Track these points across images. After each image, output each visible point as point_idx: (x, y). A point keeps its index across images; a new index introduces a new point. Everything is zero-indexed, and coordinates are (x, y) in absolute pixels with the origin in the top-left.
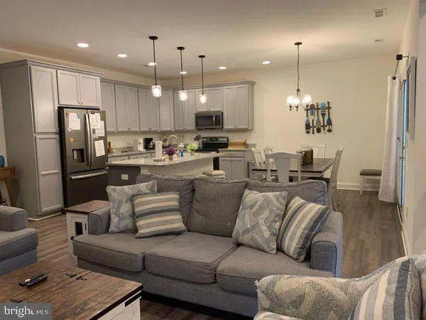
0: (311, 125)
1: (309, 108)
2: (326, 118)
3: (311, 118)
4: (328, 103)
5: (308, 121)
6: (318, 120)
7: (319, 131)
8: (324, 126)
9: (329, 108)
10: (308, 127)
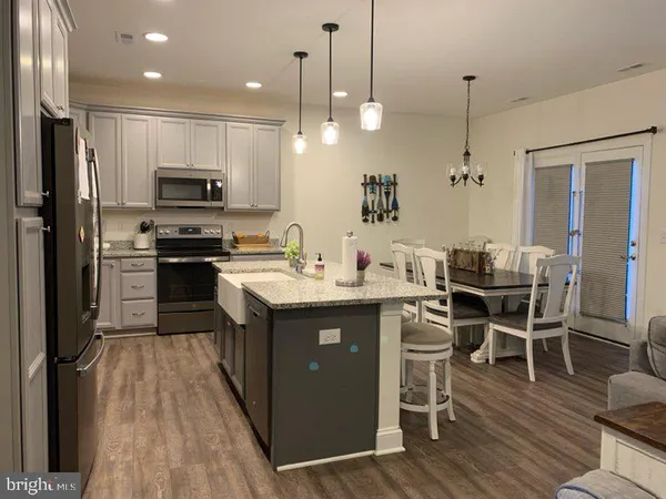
0: (370, 208)
1: (368, 181)
2: (391, 198)
3: (370, 198)
4: (395, 176)
5: (365, 202)
6: (380, 202)
7: (381, 218)
8: (388, 212)
9: (395, 184)
10: (365, 211)
